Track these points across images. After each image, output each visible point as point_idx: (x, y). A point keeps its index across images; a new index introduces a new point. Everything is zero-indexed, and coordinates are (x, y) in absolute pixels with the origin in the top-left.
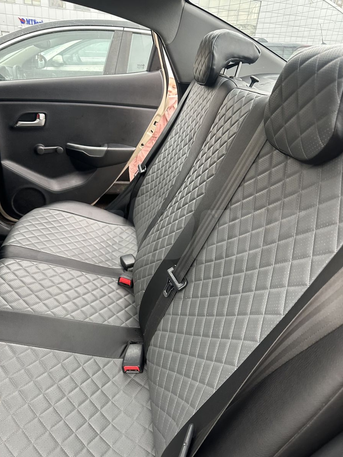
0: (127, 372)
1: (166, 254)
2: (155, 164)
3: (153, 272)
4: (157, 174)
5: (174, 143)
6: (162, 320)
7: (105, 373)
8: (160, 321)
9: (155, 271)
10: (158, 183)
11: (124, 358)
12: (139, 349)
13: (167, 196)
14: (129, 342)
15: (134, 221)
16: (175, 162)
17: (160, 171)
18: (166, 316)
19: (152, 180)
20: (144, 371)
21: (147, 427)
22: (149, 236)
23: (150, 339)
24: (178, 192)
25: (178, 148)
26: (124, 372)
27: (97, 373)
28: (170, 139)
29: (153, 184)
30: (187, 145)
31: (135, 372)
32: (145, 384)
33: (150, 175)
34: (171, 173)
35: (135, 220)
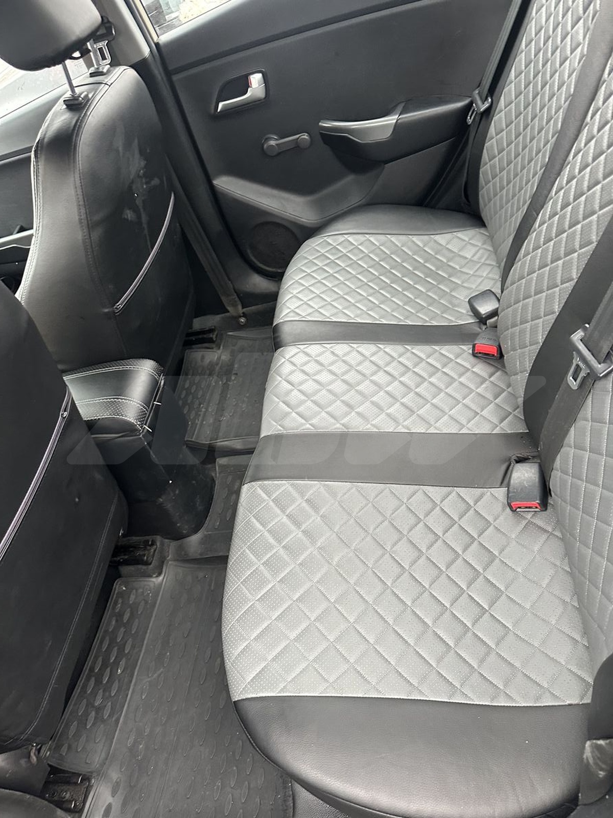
0: (518, 510)
1: (564, 301)
2: (508, 82)
3: (541, 339)
4: (518, 105)
5: (546, 22)
6: (572, 429)
7: (479, 514)
8: (568, 431)
9: (545, 336)
10: (522, 128)
11: (508, 486)
12: (533, 471)
13: (547, 160)
14: (514, 457)
15: (482, 215)
16: (556, 71)
17: (522, 96)
18: (580, 423)
19: (508, 122)
20: (549, 508)
21: (568, 599)
22: (520, 260)
23: (554, 460)
24: (573, 151)
25: (560, 33)
26: (513, 510)
27: (467, 515)
28: (536, 13)
29: (511, 130)
30: (582, 21)
31: (533, 510)
32: (554, 530)
33: (501, 111)
34: (549, 101)
35: (485, 214)
